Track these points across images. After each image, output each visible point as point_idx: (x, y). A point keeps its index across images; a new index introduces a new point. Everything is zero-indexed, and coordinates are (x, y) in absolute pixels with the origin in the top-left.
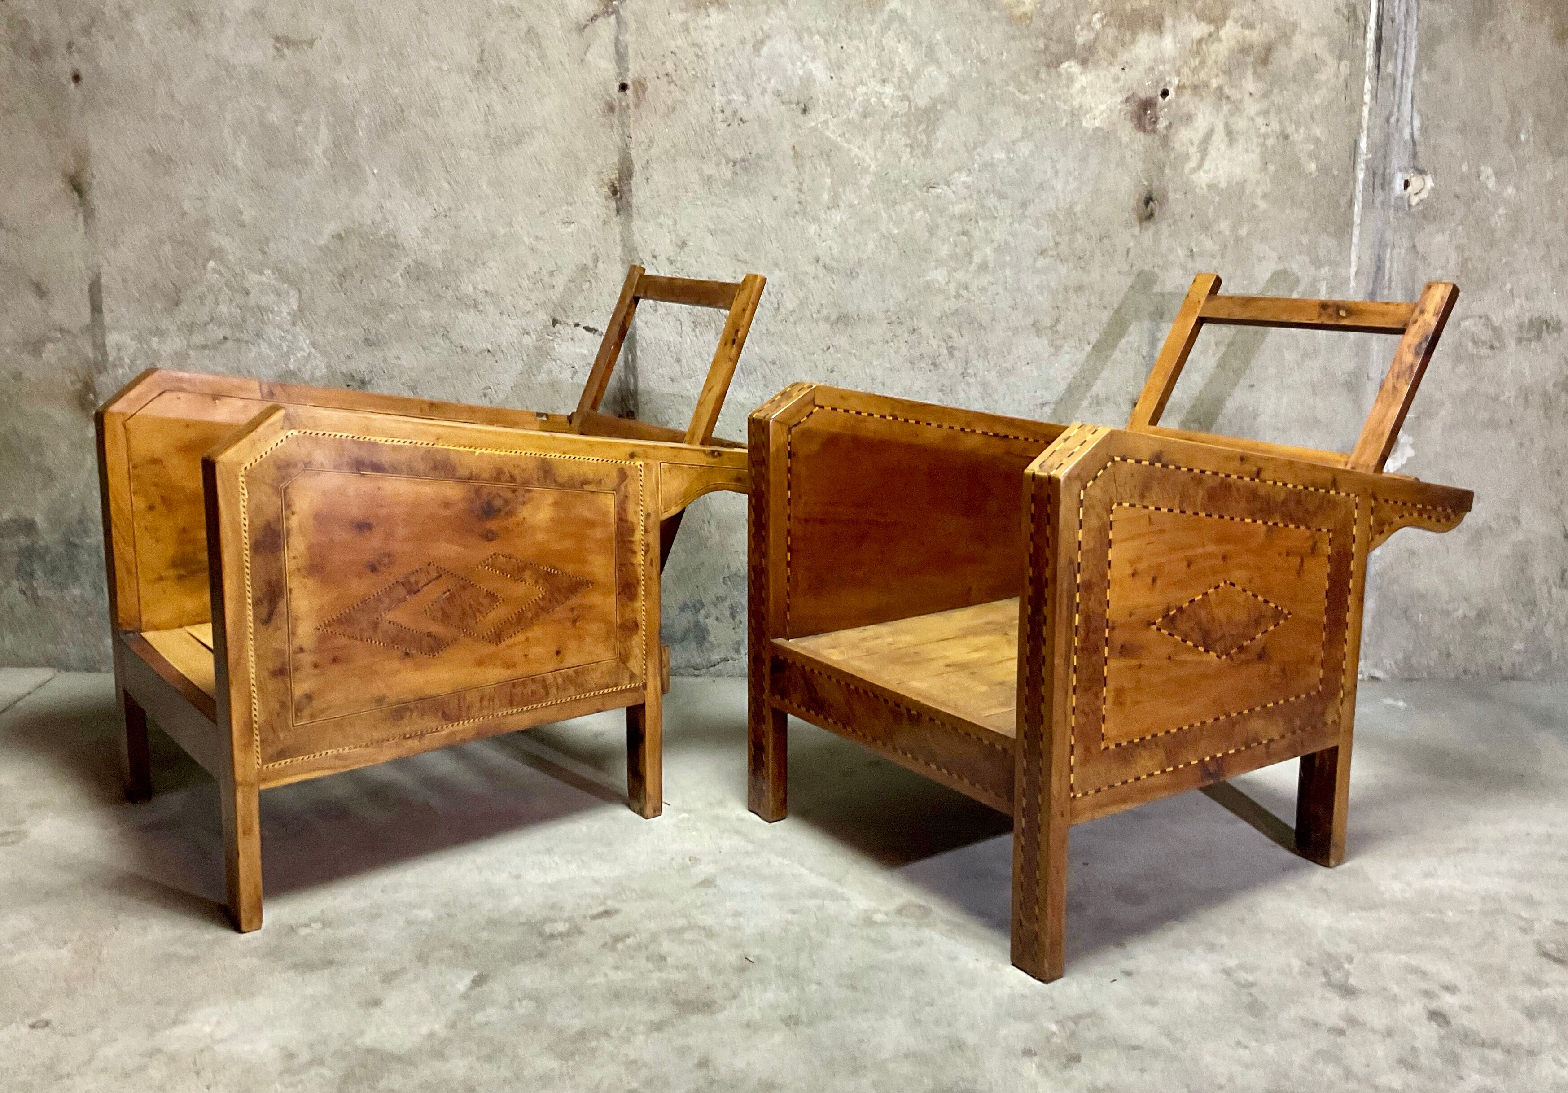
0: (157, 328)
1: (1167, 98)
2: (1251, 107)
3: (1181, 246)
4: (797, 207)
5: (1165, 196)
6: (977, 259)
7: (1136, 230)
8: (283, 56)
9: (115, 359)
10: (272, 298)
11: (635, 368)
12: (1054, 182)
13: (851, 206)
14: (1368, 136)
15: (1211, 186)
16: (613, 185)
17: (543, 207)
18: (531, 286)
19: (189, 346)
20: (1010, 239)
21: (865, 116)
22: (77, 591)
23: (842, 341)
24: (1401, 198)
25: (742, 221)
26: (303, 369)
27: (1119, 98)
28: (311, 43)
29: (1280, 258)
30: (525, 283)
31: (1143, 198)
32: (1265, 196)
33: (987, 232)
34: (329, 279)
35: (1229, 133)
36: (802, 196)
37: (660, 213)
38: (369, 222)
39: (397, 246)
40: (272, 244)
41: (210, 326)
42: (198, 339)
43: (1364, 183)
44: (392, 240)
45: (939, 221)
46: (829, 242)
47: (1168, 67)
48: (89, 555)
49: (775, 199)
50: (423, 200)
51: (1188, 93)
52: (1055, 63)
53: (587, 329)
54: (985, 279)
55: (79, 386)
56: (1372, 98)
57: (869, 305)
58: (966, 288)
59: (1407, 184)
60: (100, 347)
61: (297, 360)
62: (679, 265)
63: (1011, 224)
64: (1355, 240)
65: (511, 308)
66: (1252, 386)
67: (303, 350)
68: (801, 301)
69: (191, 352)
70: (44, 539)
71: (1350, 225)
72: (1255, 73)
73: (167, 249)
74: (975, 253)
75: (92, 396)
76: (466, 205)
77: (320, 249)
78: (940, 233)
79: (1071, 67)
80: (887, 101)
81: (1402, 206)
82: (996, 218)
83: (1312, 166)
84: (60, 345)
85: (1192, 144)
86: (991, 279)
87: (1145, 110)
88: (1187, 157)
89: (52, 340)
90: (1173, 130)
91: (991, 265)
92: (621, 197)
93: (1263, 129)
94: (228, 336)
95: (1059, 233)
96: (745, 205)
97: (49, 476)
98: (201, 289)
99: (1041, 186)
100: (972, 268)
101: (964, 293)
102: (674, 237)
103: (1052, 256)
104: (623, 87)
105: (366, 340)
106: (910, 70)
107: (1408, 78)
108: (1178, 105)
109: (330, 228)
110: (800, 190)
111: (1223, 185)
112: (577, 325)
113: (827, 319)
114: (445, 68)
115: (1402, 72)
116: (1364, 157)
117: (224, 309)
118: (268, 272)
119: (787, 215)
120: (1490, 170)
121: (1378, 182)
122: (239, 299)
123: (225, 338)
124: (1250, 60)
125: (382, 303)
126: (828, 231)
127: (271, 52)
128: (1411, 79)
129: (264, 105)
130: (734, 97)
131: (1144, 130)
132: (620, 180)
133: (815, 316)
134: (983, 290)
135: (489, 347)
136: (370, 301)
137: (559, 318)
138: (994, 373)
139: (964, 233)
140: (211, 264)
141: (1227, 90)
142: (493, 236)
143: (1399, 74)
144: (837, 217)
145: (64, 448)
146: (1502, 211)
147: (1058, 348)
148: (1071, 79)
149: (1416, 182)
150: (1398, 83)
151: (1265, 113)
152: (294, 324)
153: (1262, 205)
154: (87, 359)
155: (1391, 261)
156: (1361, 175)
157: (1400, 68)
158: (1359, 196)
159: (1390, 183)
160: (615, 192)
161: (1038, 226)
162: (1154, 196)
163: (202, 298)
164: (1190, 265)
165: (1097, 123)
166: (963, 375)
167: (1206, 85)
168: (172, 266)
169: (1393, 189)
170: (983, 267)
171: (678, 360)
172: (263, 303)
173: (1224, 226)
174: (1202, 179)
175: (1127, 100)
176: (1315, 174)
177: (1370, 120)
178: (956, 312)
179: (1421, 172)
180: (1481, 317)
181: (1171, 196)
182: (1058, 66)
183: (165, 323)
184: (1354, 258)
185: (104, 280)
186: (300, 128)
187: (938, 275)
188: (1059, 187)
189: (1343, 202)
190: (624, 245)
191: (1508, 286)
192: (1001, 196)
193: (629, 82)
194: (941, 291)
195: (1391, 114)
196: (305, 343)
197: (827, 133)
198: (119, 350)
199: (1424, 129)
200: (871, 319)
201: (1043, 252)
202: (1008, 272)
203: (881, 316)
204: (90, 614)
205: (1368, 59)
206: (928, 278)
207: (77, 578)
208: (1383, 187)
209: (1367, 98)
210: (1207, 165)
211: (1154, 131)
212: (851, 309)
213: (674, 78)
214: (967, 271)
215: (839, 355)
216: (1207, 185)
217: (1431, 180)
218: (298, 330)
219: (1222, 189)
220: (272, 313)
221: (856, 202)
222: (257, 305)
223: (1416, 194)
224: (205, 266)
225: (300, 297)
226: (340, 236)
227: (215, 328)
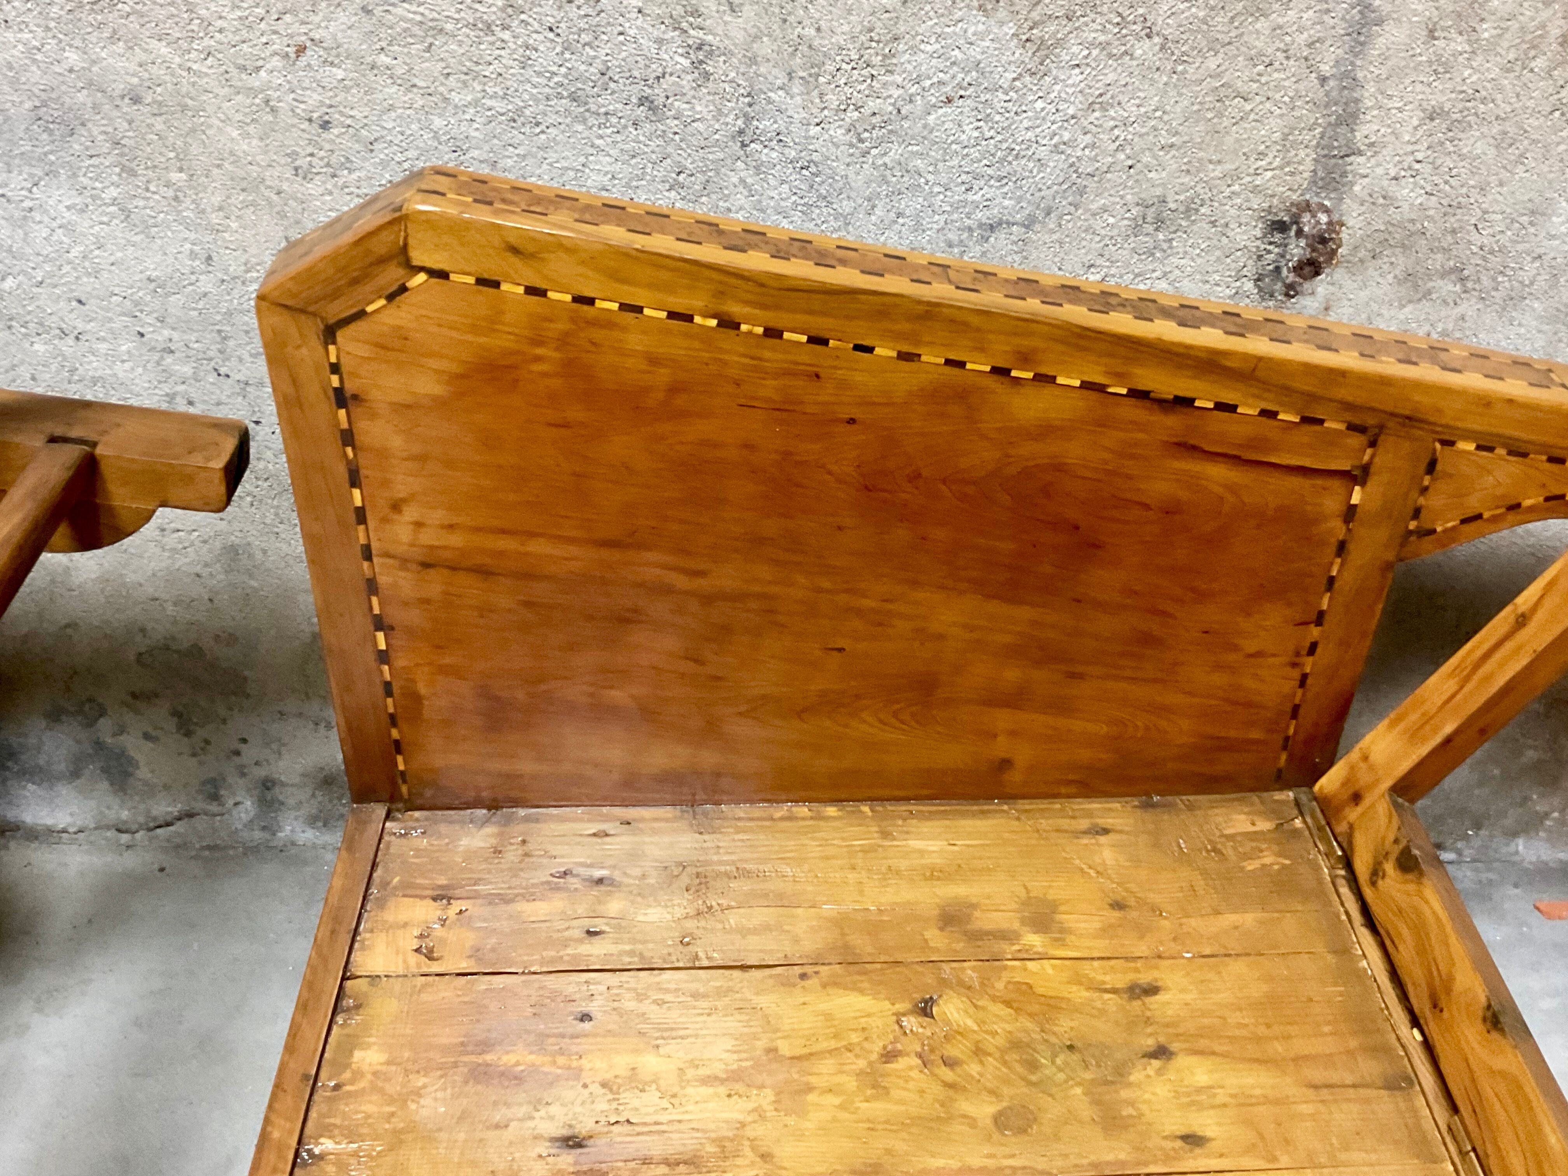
215: (340, 74)
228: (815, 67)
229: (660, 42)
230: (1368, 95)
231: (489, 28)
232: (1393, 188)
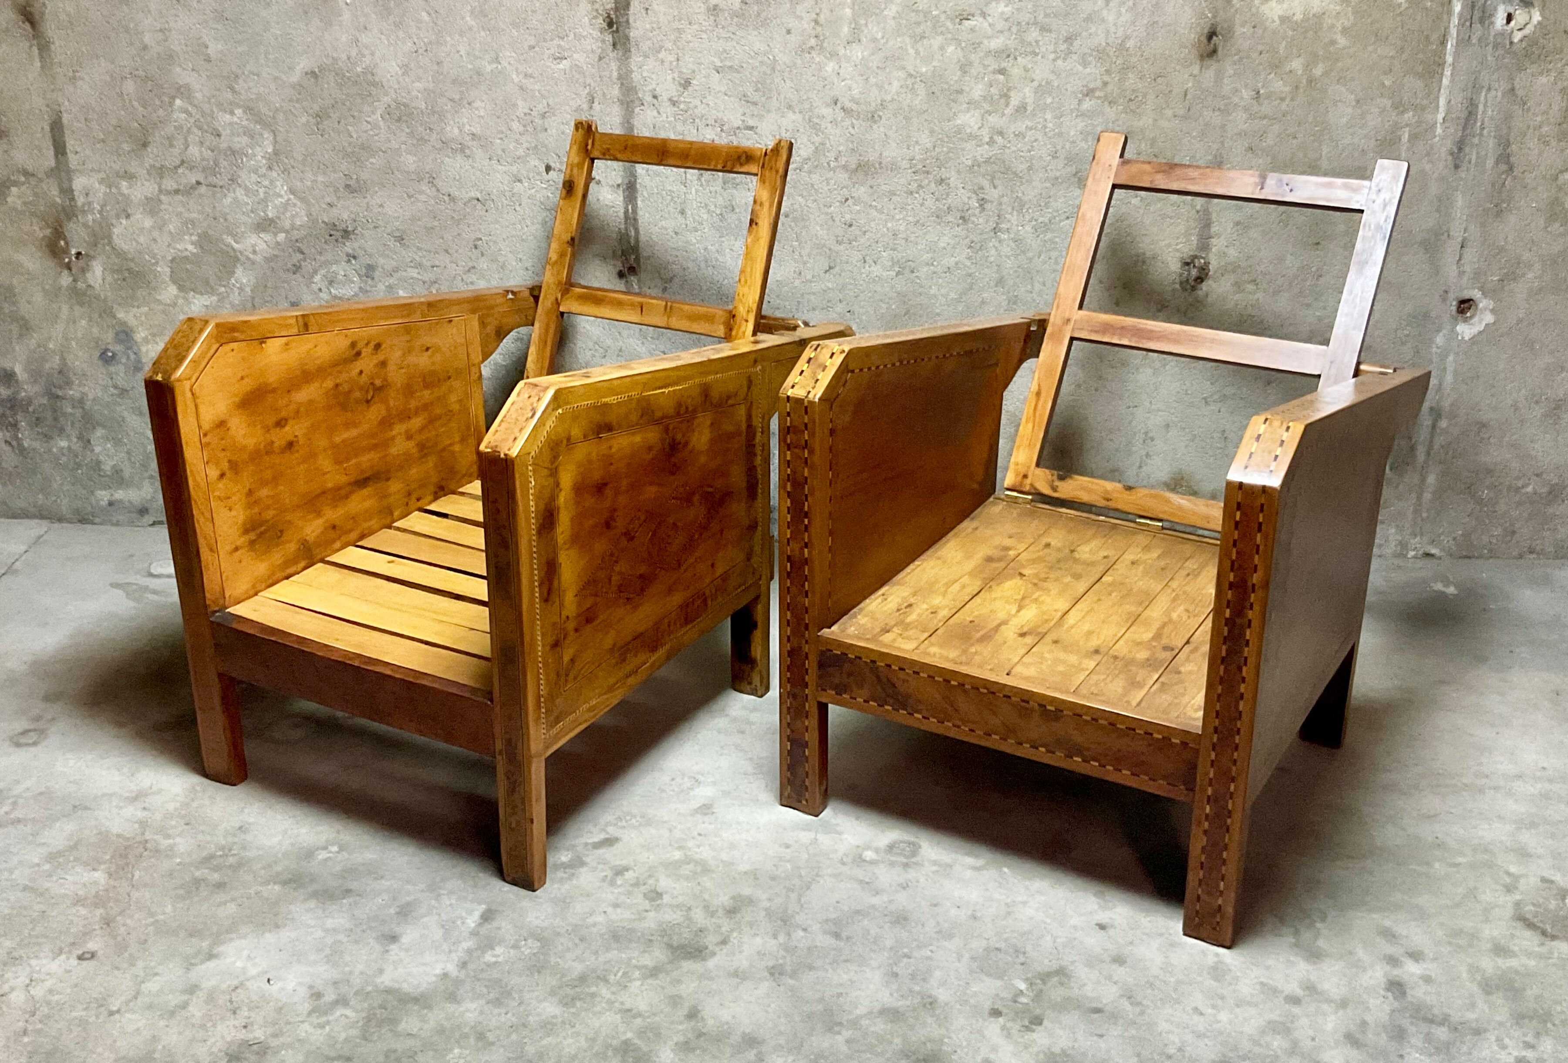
0: (126, 172)
3: (1246, 86)
4: (813, 42)
5: (1230, 30)
6: (1014, 102)
7: (1196, 69)
9: (83, 205)
10: (245, 140)
11: (635, 220)
12: (1105, 13)
13: (874, 40)
15: (1284, 19)
16: (609, 16)
17: (533, 43)
18: (521, 128)
19: (160, 191)
20: (1052, 77)
22: (64, 444)
23: (861, 191)
24: (1502, 34)
25: (752, 58)
26: (282, 217)
29: (1358, 101)
30: (516, 126)
31: (1206, 31)
32: (1345, 31)
33: (1026, 70)
34: (304, 119)
36: (819, 29)
37: (661, 47)
38: (344, 56)
39: (374, 84)
40: (241, 81)
41: (180, 171)
42: (169, 184)
43: (1461, 15)
44: (370, 77)
45: (973, 57)
46: (849, 82)
48: (73, 407)
49: (789, 32)
50: (401, 34)
54: (1021, 126)
55: (48, 232)
57: (892, 152)
58: (1001, 133)
59: (1509, 18)
60: (67, 192)
61: (276, 207)
62: (682, 106)
63: (1054, 60)
64: (1446, 81)
65: (500, 152)
66: (1318, 244)
67: (281, 196)
68: (817, 148)
69: (163, 197)
70: (25, 391)
71: (1442, 65)
73: (130, 86)
74: (1012, 94)
75: (62, 243)
76: (448, 39)
77: (293, 86)
78: (973, 72)
81: (1503, 43)
82: (1036, 54)
84: (23, 188)
86: (1030, 124)
89: (15, 184)
91: (1029, 108)
92: (617, 31)
94: (202, 180)
95: (1108, 72)
96: (755, 41)
97: (26, 327)
98: (170, 130)
99: (1089, 19)
100: (1008, 111)
101: (999, 139)
102: (676, 75)
103: (1099, 98)
105: (348, 187)
109: (304, 64)
110: (816, 22)
111: (1299, 17)
113: (845, 167)
117: (194, 151)
118: (238, 112)
119: (803, 51)
121: (1477, 15)
122: (210, 139)
123: (198, 183)
125: (363, 147)
126: (847, 69)
132: (616, 9)
133: (832, 164)
134: (1020, 135)
135: (479, 196)
136: (350, 144)
137: (552, 165)
138: (1028, 228)
139: (1002, 71)
140: (178, 102)
142: (479, 73)
144: (857, 52)
145: (39, 298)
149: (1520, 16)
152: (270, 168)
153: (1342, 41)
154: (54, 205)
155: (1485, 106)
156: (1457, 8)
158: (1453, 32)
159: (1491, 15)
160: (610, 24)
161: (1085, 64)
162: (1219, 30)
163: (170, 139)
164: (1255, 108)
166: (995, 230)
168: (135, 104)
169: (1492, 23)
170: (1022, 109)
171: (682, 212)
172: (236, 147)
173: (1297, 65)
174: (1272, 11)
176: (1405, 6)
178: (988, 161)
179: (1527, 4)
181: (1239, 30)
183: (134, 167)
184: (1442, 102)
185: (66, 118)
187: (970, 120)
188: (1111, 18)
189: (1434, 37)
190: (622, 84)
192: (1044, 29)
194: (971, 137)
196: (281, 188)
198: (87, 195)
200: (894, 167)
201: (1089, 93)
202: (1048, 116)
203: (905, 164)
204: (79, 466)
206: (959, 122)
207: (62, 430)
208: (1482, 21)
212: (872, 156)
214: (1003, 115)
215: (858, 208)
216: (1279, 17)
217: (1538, 13)
218: (274, 174)
219: (1296, 23)
220: (246, 156)
221: (879, 36)
222: (230, 148)
223: (1520, 30)
224: (171, 104)
225: (275, 138)
226: (313, 72)
227: (187, 172)
228: (1022, 206)
229: (969, 198)
230: (1214, 216)
231: (911, 193)
232: (1226, 250)
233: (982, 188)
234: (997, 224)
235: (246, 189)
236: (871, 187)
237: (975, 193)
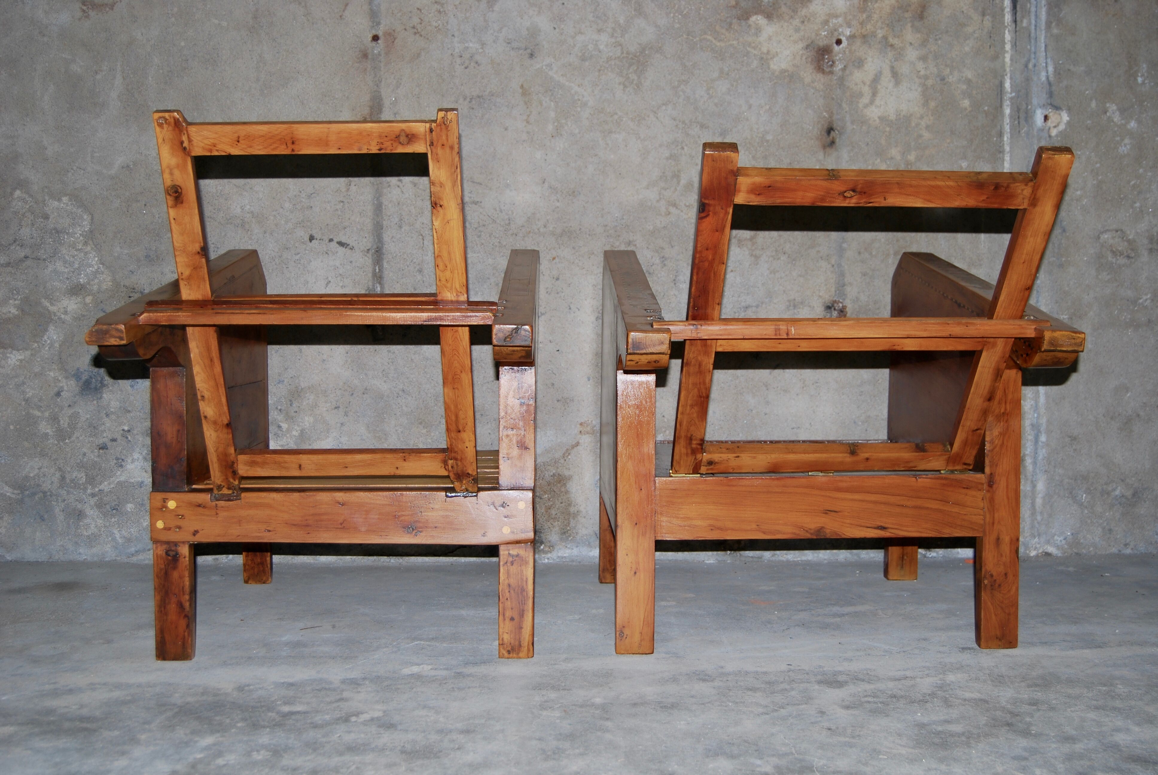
1: (841, 46)
2: (912, 54)
4: (525, 136)
5: (844, 127)
6: (683, 182)
7: (820, 156)
8: (87, 17)
10: (68, 221)
11: (381, 277)
13: (573, 134)
14: (1011, 79)
15: (882, 119)
18: (291, 206)
21: (583, 59)
23: (565, 252)
24: (1042, 130)
26: (92, 283)
27: (801, 45)
28: (112, 7)
30: (287, 205)
31: (825, 128)
32: (927, 127)
34: (117, 204)
35: (895, 74)
36: (530, 126)
38: (153, 154)
40: (70, 174)
41: (13, 247)
42: (3, 258)
43: (1011, 116)
45: (650, 147)
46: (554, 167)
47: (840, 20)
49: (506, 129)
51: (858, 42)
52: (745, 16)
53: (341, 244)
56: (1012, 46)
57: (590, 221)
58: (675, 205)
59: (1046, 118)
61: (86, 275)
64: (1007, 164)
65: (274, 227)
67: (92, 266)
71: (1001, 151)
72: (912, 26)
74: (681, 177)
77: (111, 178)
78: (651, 159)
79: (758, 19)
80: (602, 47)
81: (1044, 136)
83: (966, 103)
85: (864, 84)
87: (823, 55)
88: (861, 95)
90: (847, 72)
93: (922, 73)
94: (29, 255)
95: (754, 158)
98: (8, 214)
100: (680, 188)
101: (672, 210)
104: (375, 38)
105: (148, 256)
106: (622, 22)
107: (1041, 30)
108: (850, 51)
109: (121, 160)
110: (528, 122)
111: (893, 117)
112: (331, 240)
113: (552, 233)
114: (224, 24)
115: (1036, 26)
116: (1009, 95)
117: (25, 232)
118: (66, 199)
119: (517, 143)
120: (1114, 107)
121: (1022, 115)
122: (40, 221)
123: (26, 257)
124: (907, 15)
126: (553, 157)
127: (79, 14)
128: (1043, 32)
129: (69, 57)
130: (471, 45)
131: (823, 72)
133: (542, 230)
136: (152, 222)
137: (316, 236)
139: (672, 159)
140: (18, 193)
141: (891, 40)
143: (1033, 27)
144: (560, 144)
146: (1127, 141)
147: (757, 257)
148: (759, 30)
149: (1054, 118)
150: (1033, 35)
151: (923, 58)
152: (86, 243)
153: (926, 135)
156: (1007, 111)
157: (1033, 22)
158: (1007, 128)
159: (1033, 116)
162: (835, 126)
163: (8, 222)
165: (783, 66)
166: (675, 281)
167: (874, 35)
169: (1034, 122)
171: (420, 271)
172: (60, 227)
173: (895, 152)
174: (873, 113)
175: (807, 47)
176: (969, 109)
177: (1011, 65)
178: (665, 227)
179: (1057, 108)
180: (1117, 231)
181: (849, 126)
182: (748, 19)
186: (98, 77)
188: (753, 119)
189: (994, 132)
191: (1138, 205)
193: (380, 34)
194: (653, 208)
195: (1029, 60)
196: (94, 260)
197: (550, 73)
199: (1057, 72)
200: (592, 234)
203: (600, 229)
205: (1007, 15)
206: (641, 197)
209: (1008, 47)
210: (878, 102)
211: (831, 73)
212: (574, 224)
213: (419, 30)
215: (564, 264)
216: (879, 118)
217: (1066, 115)
218: (89, 248)
219: (891, 121)
220: (68, 234)
221: (577, 131)
222: (55, 229)
223: (1055, 127)
224: (12, 194)
225: (92, 219)
226: (128, 166)
227: (18, 248)
229: (652, 256)
230: (846, 269)
232: (858, 296)
233: (663, 248)
234: (676, 276)
235: (65, 262)
236: (574, 248)
237: (657, 251)
